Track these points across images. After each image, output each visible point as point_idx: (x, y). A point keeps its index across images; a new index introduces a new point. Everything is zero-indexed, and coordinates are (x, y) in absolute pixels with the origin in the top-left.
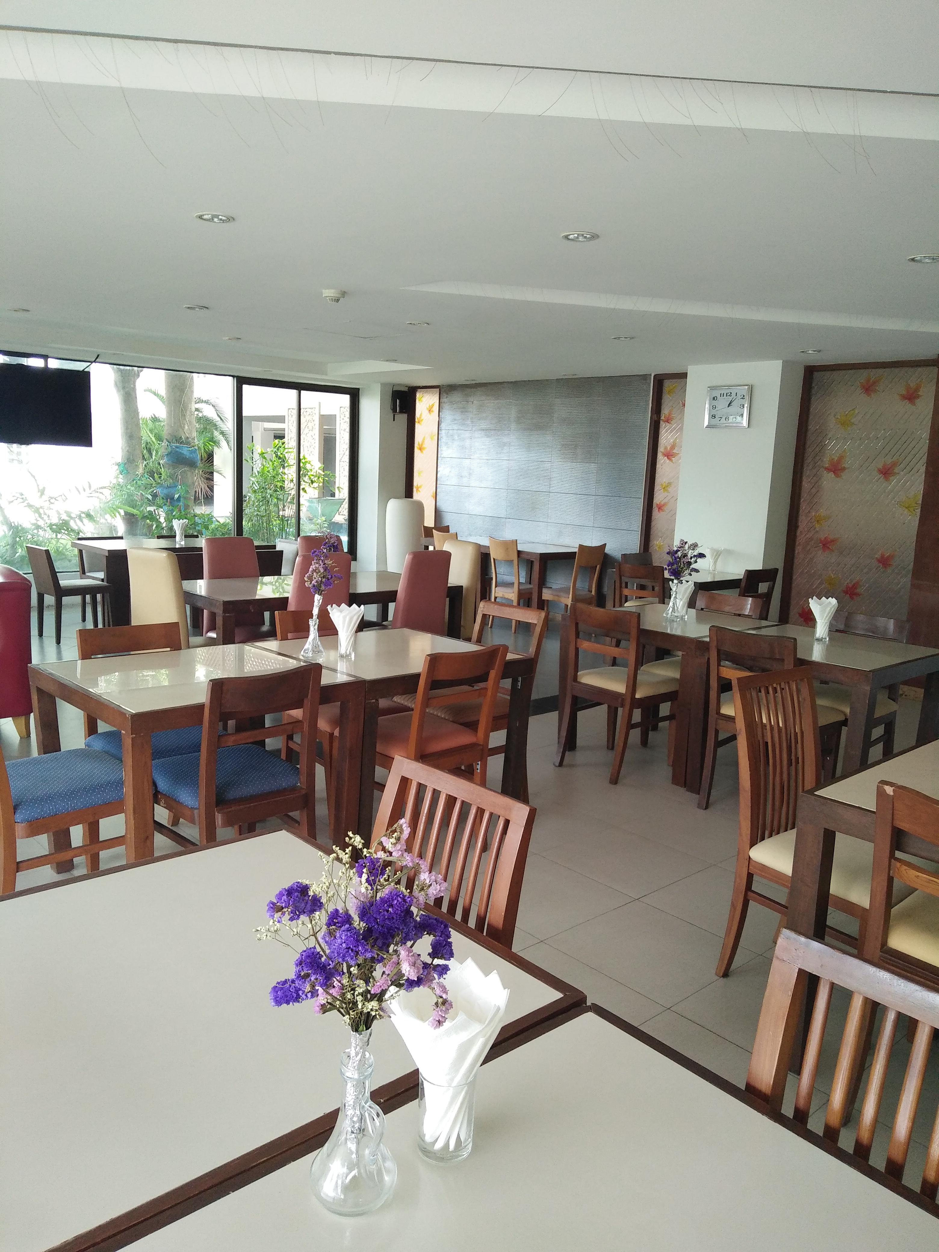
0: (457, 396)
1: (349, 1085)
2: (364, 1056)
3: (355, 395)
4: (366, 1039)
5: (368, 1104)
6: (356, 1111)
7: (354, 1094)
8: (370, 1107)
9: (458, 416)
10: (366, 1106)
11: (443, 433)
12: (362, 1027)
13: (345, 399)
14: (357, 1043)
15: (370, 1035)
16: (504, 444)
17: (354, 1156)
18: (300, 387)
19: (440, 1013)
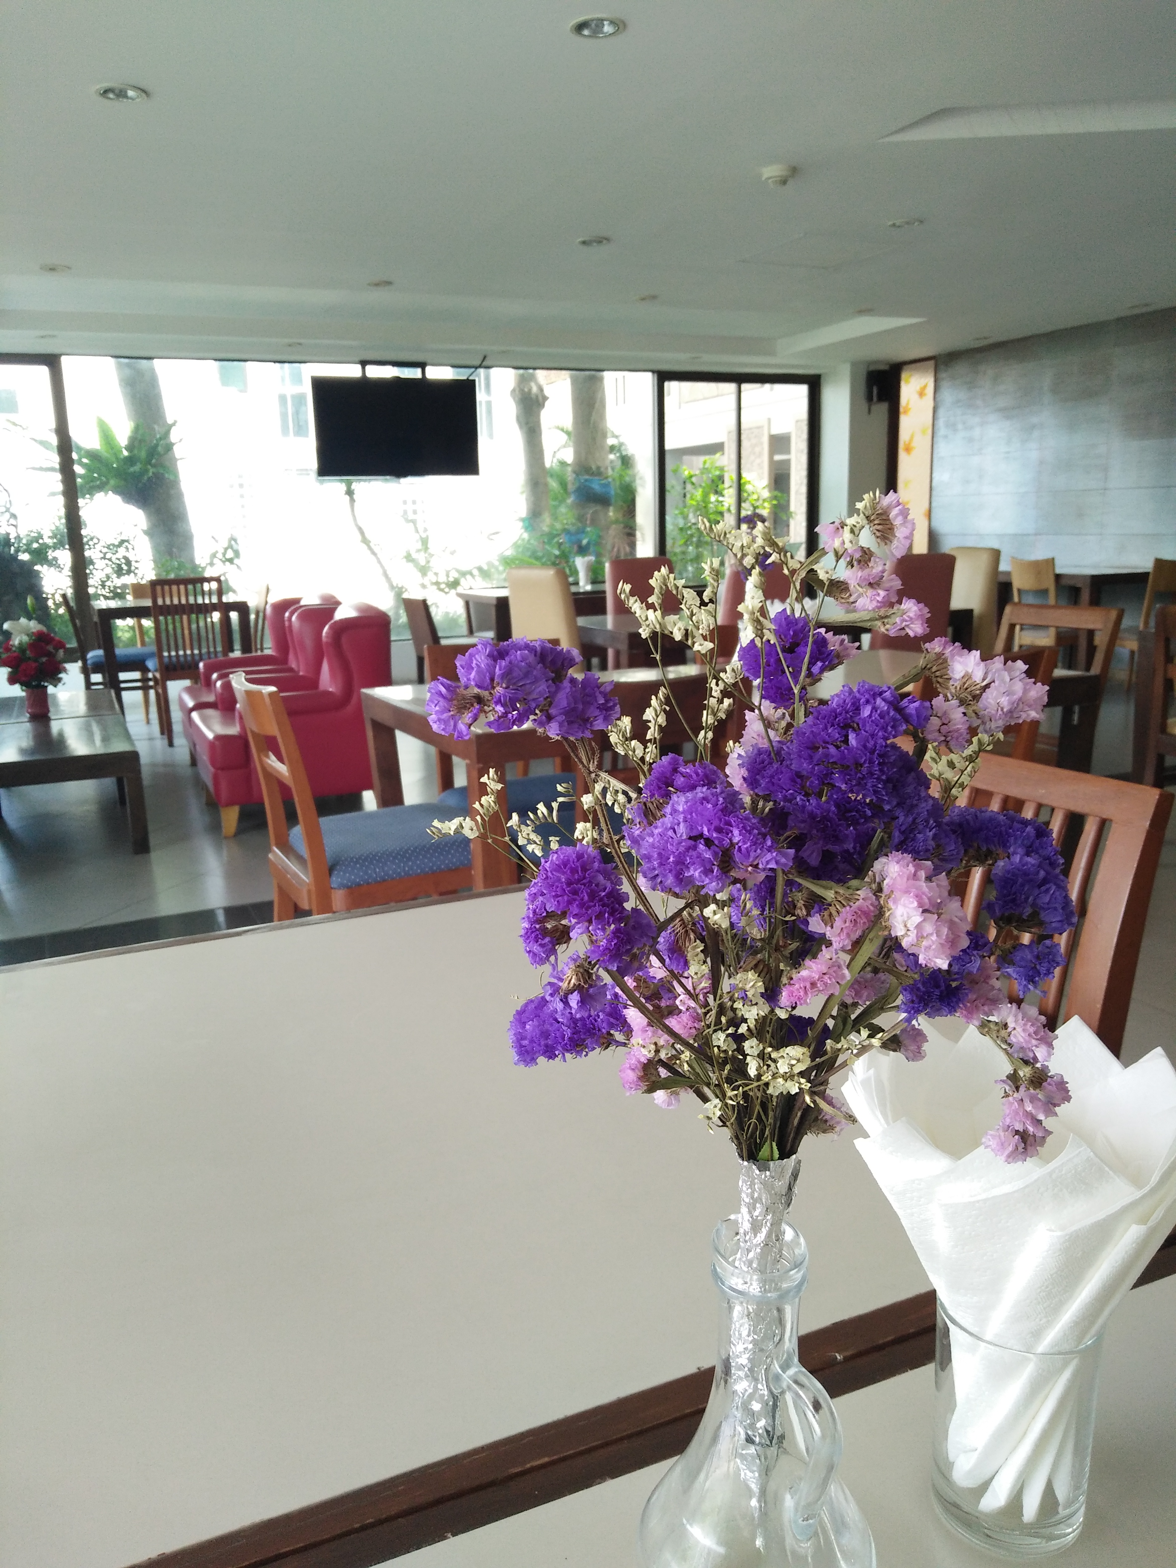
0: (961, 368)
1: (737, 1310)
2: (776, 1235)
3: (814, 384)
4: (781, 1185)
5: (792, 1371)
6: (760, 1386)
7: (751, 1339)
8: (796, 1382)
9: (963, 395)
10: (785, 1376)
11: (941, 423)
12: (770, 1148)
13: (802, 391)
14: (756, 1195)
15: (795, 1176)
16: (1033, 427)
17: (754, 1503)
18: (740, 379)
19: (1029, 1108)
